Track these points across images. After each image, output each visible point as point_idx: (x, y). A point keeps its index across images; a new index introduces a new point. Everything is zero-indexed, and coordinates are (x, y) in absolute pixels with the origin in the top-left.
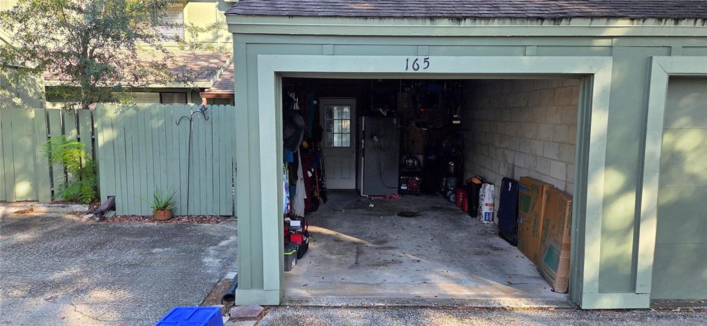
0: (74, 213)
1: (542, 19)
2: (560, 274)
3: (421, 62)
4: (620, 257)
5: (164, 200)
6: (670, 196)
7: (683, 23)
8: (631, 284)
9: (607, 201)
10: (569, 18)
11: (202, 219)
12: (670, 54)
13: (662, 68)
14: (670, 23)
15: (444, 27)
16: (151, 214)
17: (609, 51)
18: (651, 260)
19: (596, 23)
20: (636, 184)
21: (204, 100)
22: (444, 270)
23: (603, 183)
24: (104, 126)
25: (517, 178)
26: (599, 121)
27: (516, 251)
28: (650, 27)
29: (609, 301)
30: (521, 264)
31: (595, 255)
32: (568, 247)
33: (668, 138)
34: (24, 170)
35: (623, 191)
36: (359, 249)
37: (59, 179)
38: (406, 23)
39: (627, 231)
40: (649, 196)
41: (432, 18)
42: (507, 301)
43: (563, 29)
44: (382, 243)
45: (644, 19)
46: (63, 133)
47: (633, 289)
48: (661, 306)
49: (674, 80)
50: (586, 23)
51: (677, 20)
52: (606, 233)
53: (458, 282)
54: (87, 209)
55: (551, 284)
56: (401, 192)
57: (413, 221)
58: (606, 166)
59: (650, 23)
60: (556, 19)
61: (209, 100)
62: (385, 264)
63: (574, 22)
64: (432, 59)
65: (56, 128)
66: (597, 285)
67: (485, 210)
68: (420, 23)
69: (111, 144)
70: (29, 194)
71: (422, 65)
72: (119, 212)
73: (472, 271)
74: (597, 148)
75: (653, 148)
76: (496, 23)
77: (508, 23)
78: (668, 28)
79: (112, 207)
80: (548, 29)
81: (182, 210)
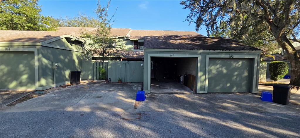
0: (102, 81)
1: (190, 49)
2: (194, 89)
3: (173, 55)
4: (202, 85)
5: (120, 79)
6: (210, 76)
7: (211, 50)
8: (204, 89)
9: (201, 77)
10: (194, 49)
11: (127, 83)
12: (209, 55)
13: (208, 57)
14: (209, 50)
15: (176, 50)
16: (117, 81)
17: (200, 54)
18: (207, 86)
19: (198, 50)
20: (205, 74)
21: (122, 59)
22: (175, 89)
23: (200, 74)
24: (109, 65)
25: (187, 74)
26: (199, 65)
27: (187, 87)
28: (206, 51)
29: (201, 92)
30: (188, 89)
31: (199, 85)
32: (195, 84)
33: (209, 67)
34: (91, 74)
35: (203, 75)
36: (160, 87)
37: (98, 75)
38: (170, 49)
39: (204, 81)
40: (207, 76)
41: (174, 49)
42: (186, 93)
43: (193, 51)
44: (163, 86)
45: (205, 50)
46: (99, 66)
47: (205, 90)
48: (209, 93)
49: (210, 58)
50: (197, 50)
51: (210, 50)
52: (201, 82)
53: (178, 91)
54: (104, 81)
55: (193, 91)
56: (164, 78)
57: (168, 83)
58: (200, 71)
59: (206, 50)
60: (192, 49)
61: (123, 60)
62: (165, 89)
63: (195, 50)
64: (174, 55)
65: (98, 65)
66: (199, 90)
67: (181, 81)
68: (172, 50)
69: (110, 68)
70: (91, 78)
71: (173, 56)
72: (111, 81)
73: (180, 89)
74: (199, 69)
75: (207, 69)
76: (184, 50)
77: (185, 50)
78: (208, 51)
79: (110, 81)
80: (191, 51)
81: (123, 80)
